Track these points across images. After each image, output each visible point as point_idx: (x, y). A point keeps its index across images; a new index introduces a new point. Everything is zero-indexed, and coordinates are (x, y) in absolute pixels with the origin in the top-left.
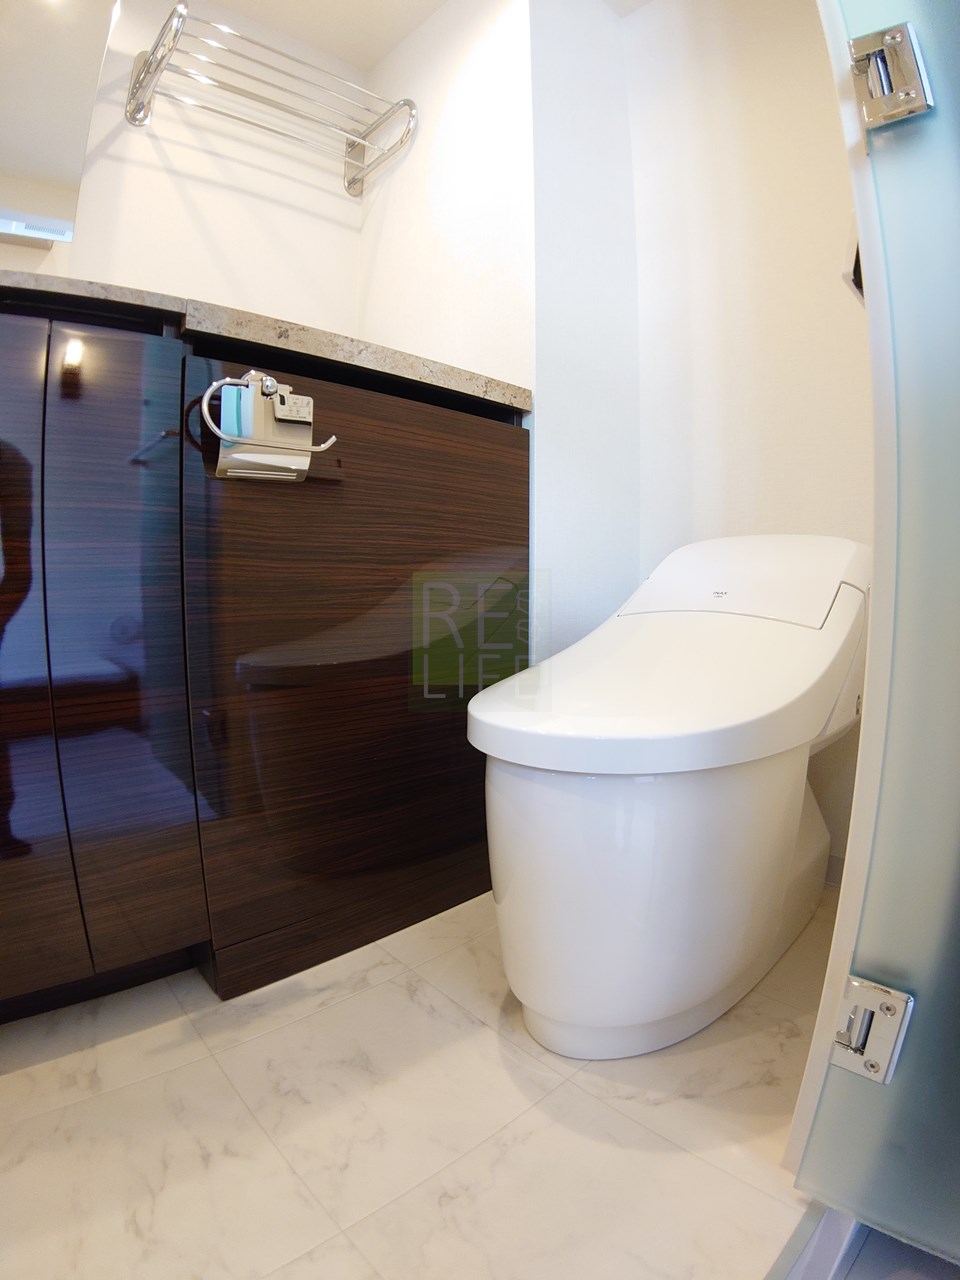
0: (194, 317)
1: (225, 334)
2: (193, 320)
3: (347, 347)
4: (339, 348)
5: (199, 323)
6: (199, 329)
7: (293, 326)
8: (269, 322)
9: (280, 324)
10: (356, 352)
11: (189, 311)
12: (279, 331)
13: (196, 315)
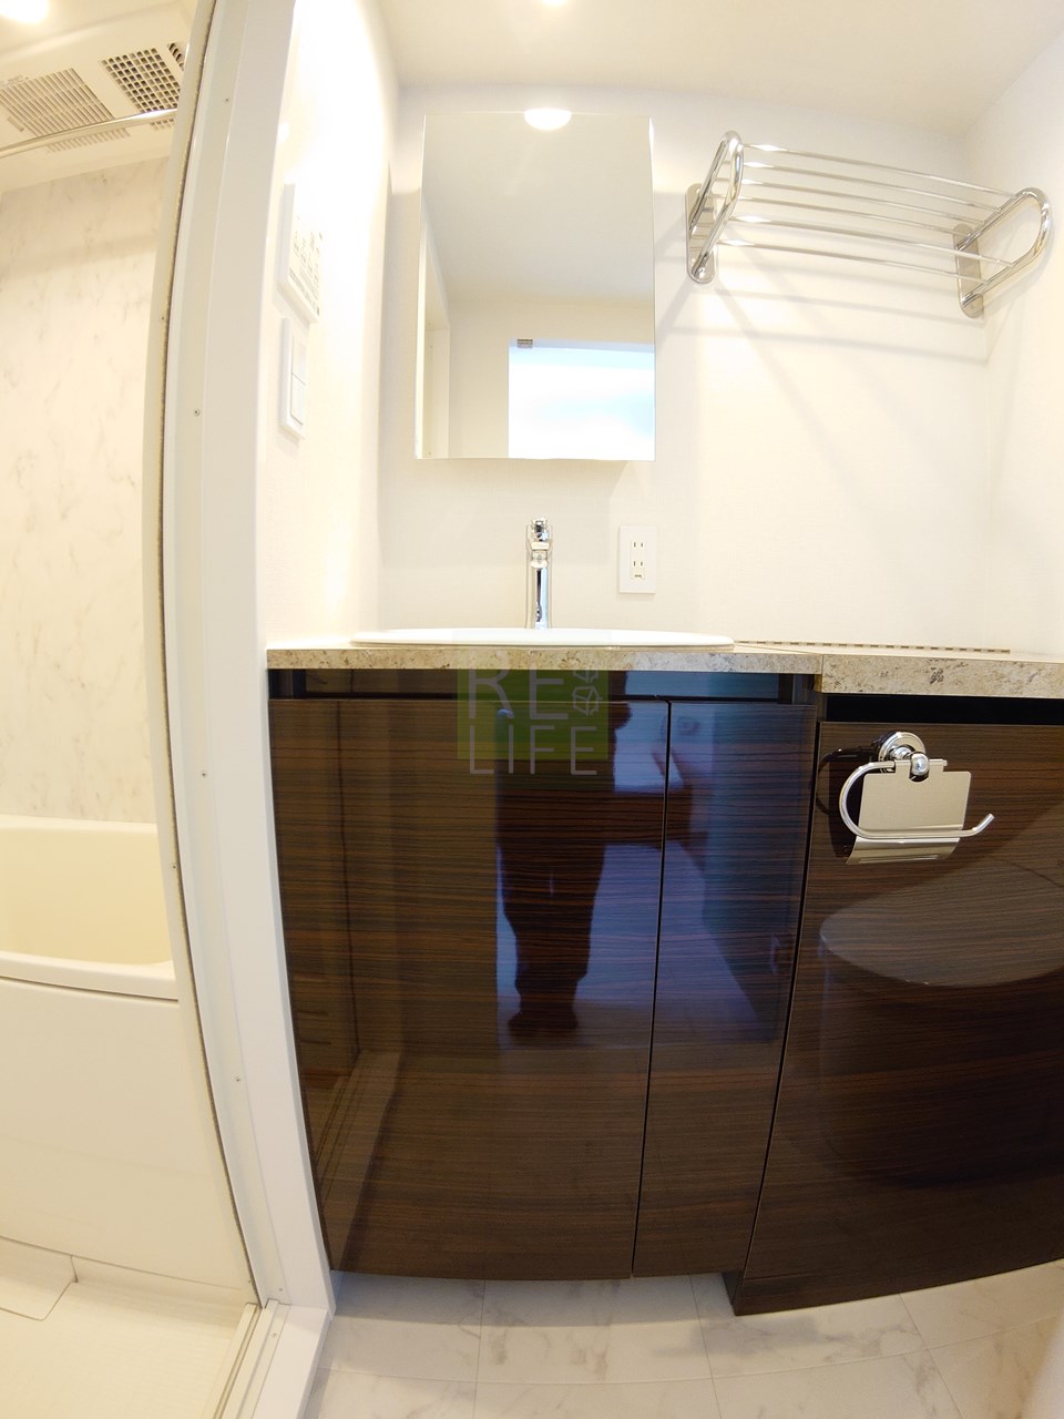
0: (831, 677)
1: (867, 691)
2: (830, 680)
3: (1015, 677)
4: (1005, 679)
5: (837, 683)
6: (837, 691)
7: (948, 663)
8: (921, 664)
9: (933, 664)
10: (1025, 680)
11: (827, 669)
12: (931, 673)
13: (835, 674)
